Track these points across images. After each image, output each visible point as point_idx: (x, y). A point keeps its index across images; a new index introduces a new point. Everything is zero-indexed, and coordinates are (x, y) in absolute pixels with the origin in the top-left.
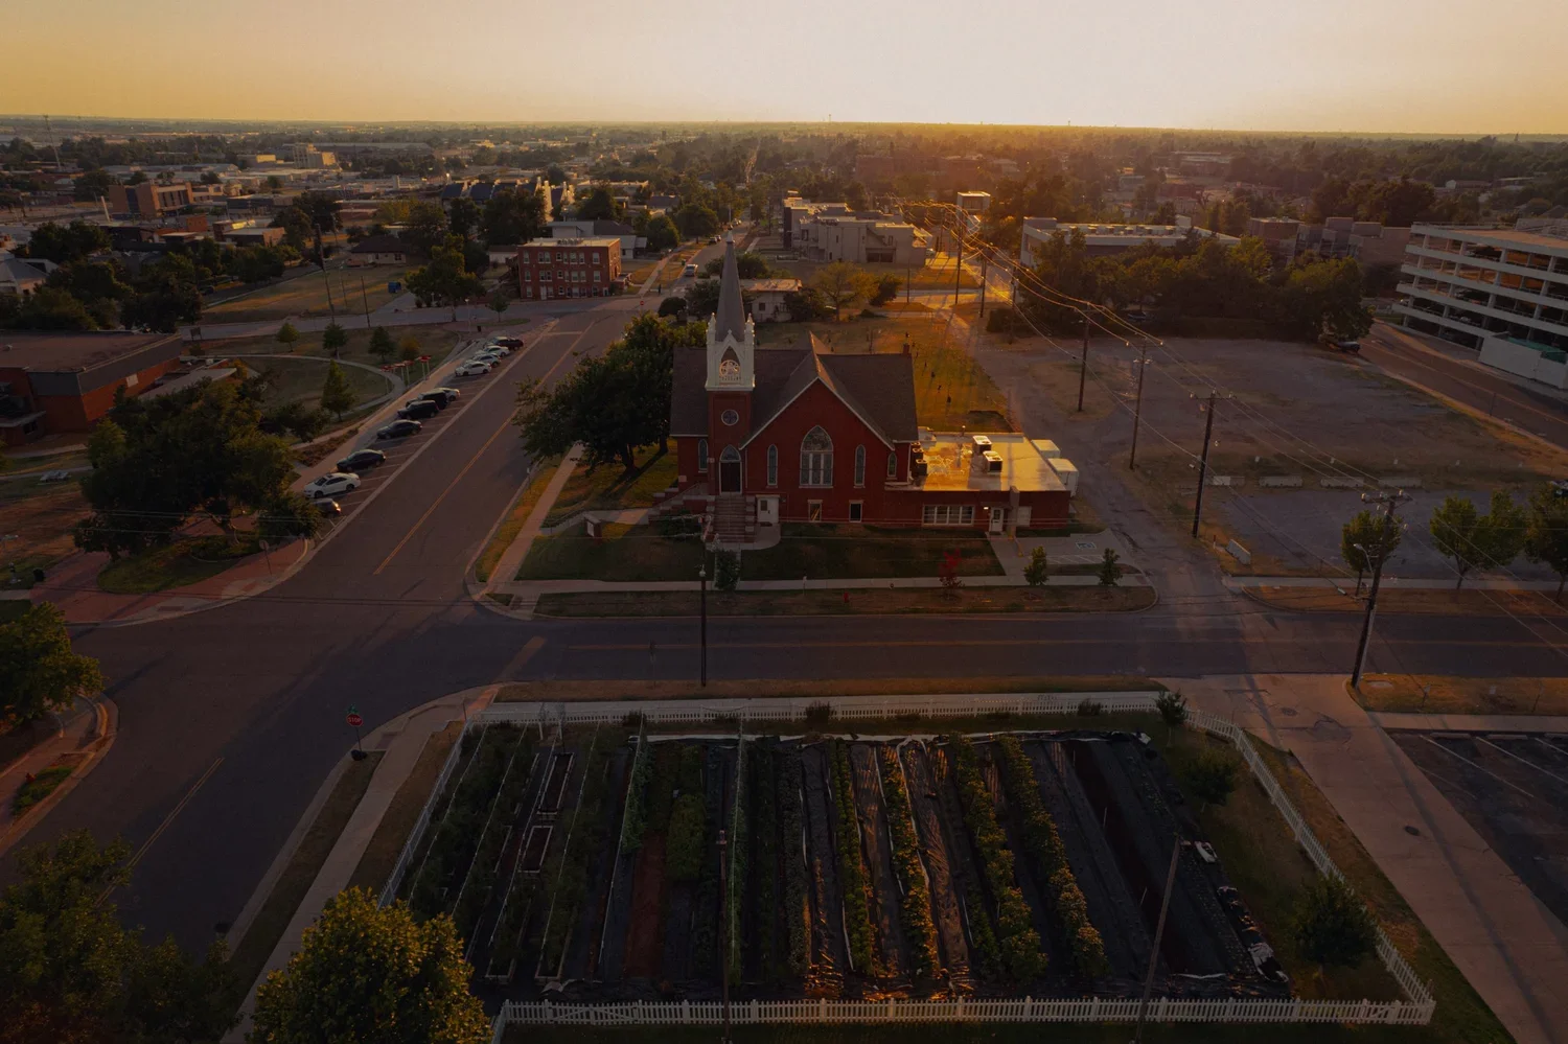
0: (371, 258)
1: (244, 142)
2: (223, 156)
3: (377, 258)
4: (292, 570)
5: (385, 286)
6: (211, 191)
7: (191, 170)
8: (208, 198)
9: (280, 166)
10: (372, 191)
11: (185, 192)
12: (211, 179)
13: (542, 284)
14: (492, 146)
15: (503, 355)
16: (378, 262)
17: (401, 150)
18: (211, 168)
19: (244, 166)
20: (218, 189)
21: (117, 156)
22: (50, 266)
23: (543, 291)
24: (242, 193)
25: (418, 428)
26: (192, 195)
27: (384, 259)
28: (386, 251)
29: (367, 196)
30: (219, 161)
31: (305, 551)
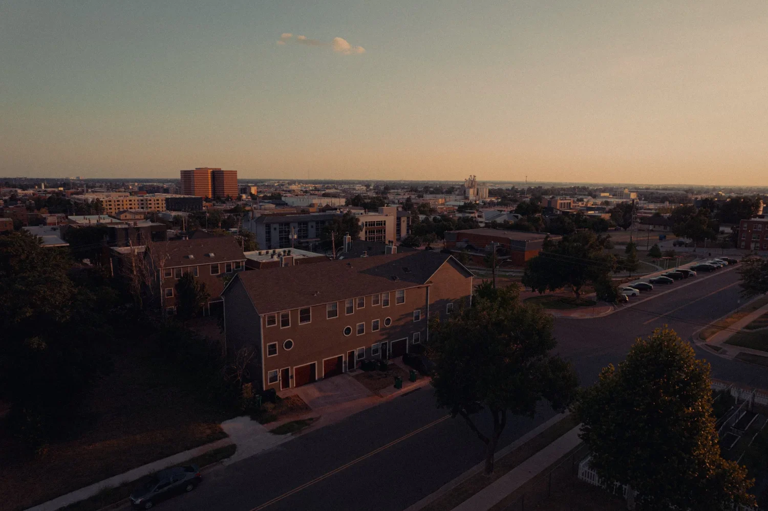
0: (651, 227)
1: (597, 189)
2: (587, 193)
3: (654, 227)
4: (603, 314)
5: (658, 237)
6: (580, 204)
7: (573, 197)
8: (578, 206)
9: (611, 198)
10: (653, 208)
11: (570, 203)
12: (581, 200)
13: (753, 242)
14: (723, 194)
15: (724, 265)
16: (654, 229)
17: (671, 194)
18: (581, 197)
19: (595, 197)
20: (583, 204)
21: (546, 192)
22: (520, 216)
23: (752, 246)
24: (592, 205)
25: (671, 282)
26: (572, 204)
27: (657, 228)
28: (660, 225)
29: (651, 209)
30: (585, 195)
31: (609, 310)
